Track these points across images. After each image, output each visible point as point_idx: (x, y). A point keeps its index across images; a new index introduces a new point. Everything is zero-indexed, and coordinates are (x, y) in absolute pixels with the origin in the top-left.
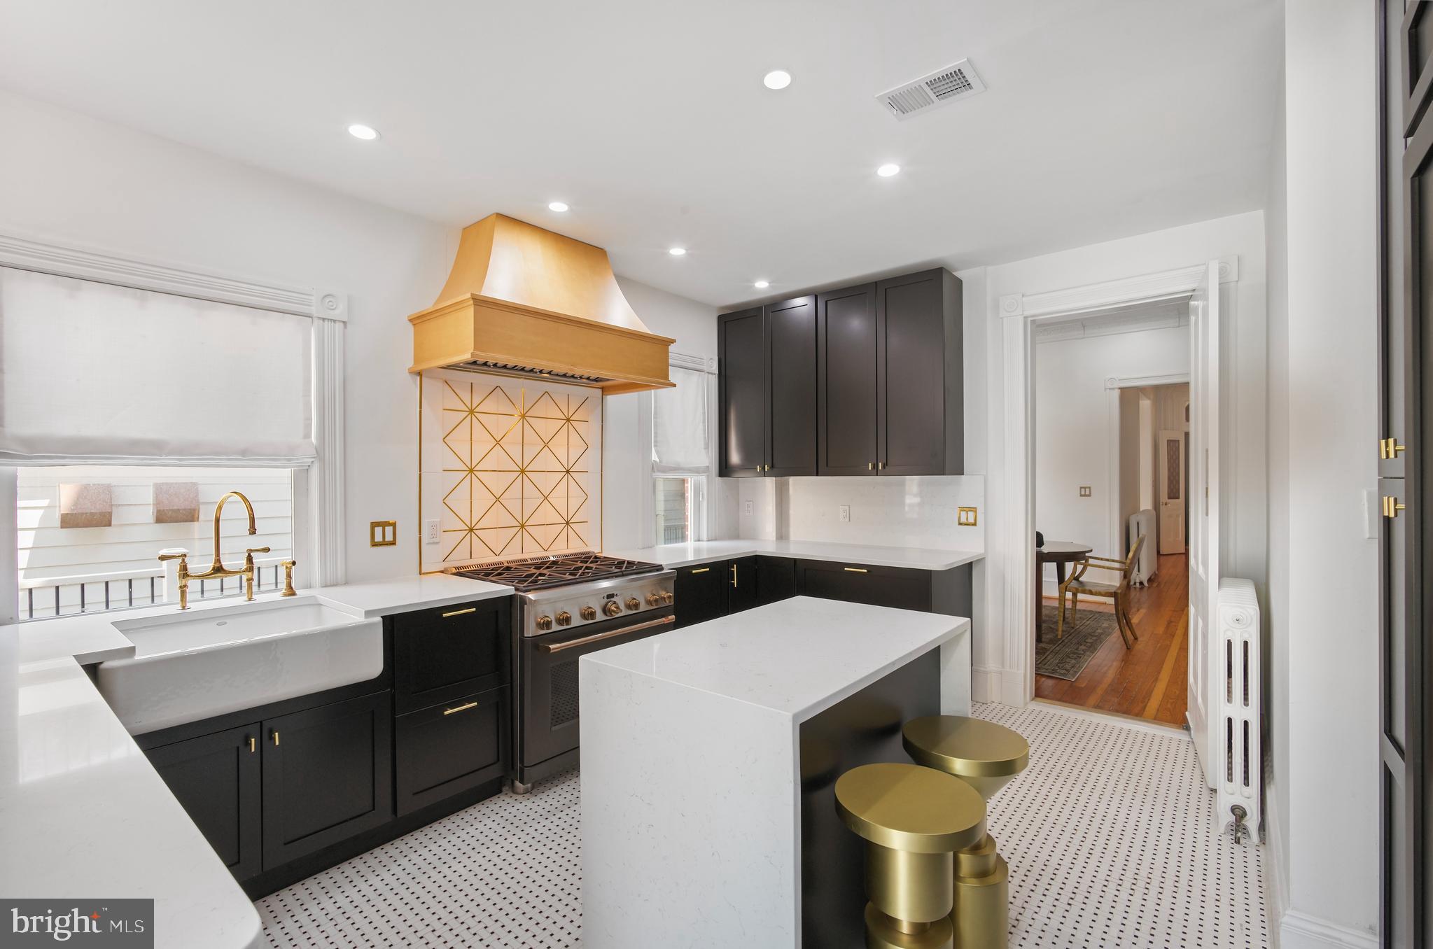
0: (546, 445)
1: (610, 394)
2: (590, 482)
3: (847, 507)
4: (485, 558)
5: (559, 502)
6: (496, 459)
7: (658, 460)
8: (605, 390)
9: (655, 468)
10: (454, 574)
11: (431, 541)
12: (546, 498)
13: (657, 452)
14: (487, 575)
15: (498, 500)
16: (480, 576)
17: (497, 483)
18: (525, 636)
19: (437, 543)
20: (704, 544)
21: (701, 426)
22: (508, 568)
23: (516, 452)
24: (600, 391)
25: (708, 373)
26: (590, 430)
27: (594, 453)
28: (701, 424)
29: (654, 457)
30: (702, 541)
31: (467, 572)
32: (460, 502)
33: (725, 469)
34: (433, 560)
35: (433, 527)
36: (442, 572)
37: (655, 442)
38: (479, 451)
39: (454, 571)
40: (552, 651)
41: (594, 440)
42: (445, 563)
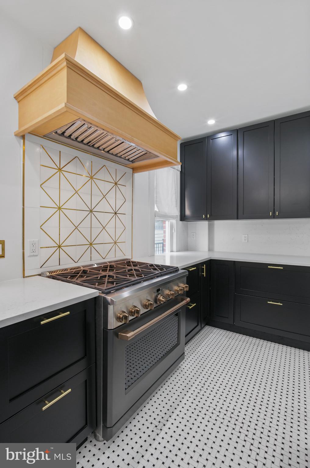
0: (104, 196)
1: (137, 172)
2: (126, 219)
3: (247, 235)
4: (68, 264)
5: (111, 231)
6: (75, 202)
7: (158, 211)
8: (135, 170)
9: (156, 215)
10: (49, 277)
11: (32, 254)
12: (104, 228)
13: (157, 206)
14: (73, 277)
15: (76, 228)
16: (68, 279)
17: (76, 217)
18: (109, 328)
19: (37, 256)
20: (175, 254)
21: (174, 196)
22: (85, 272)
23: (87, 199)
24: (132, 170)
25: (177, 170)
26: (126, 191)
27: (128, 204)
28: (174, 195)
29: (156, 209)
30: (174, 252)
31: (56, 275)
32: (52, 227)
33: (183, 217)
34: (33, 267)
35: (33, 245)
36: (40, 275)
37: (156, 201)
38: (65, 196)
39: (48, 274)
40: (129, 339)
41: (128, 196)
42: (42, 269)
